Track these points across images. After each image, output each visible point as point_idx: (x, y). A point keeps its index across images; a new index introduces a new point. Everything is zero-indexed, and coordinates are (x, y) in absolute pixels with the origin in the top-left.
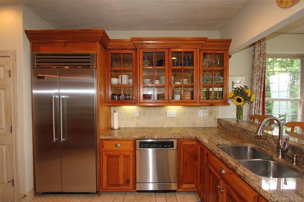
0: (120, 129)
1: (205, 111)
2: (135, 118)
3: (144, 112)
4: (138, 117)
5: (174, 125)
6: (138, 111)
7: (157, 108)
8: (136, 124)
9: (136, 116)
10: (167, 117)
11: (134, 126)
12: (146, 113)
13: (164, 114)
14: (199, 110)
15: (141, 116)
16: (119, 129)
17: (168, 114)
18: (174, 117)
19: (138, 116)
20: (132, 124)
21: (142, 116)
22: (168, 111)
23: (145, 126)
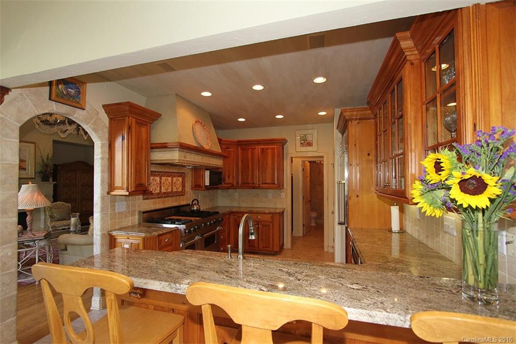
8: (418, 233)
11: (417, 236)
18: (453, 236)
20: (415, 232)
23: (425, 241)
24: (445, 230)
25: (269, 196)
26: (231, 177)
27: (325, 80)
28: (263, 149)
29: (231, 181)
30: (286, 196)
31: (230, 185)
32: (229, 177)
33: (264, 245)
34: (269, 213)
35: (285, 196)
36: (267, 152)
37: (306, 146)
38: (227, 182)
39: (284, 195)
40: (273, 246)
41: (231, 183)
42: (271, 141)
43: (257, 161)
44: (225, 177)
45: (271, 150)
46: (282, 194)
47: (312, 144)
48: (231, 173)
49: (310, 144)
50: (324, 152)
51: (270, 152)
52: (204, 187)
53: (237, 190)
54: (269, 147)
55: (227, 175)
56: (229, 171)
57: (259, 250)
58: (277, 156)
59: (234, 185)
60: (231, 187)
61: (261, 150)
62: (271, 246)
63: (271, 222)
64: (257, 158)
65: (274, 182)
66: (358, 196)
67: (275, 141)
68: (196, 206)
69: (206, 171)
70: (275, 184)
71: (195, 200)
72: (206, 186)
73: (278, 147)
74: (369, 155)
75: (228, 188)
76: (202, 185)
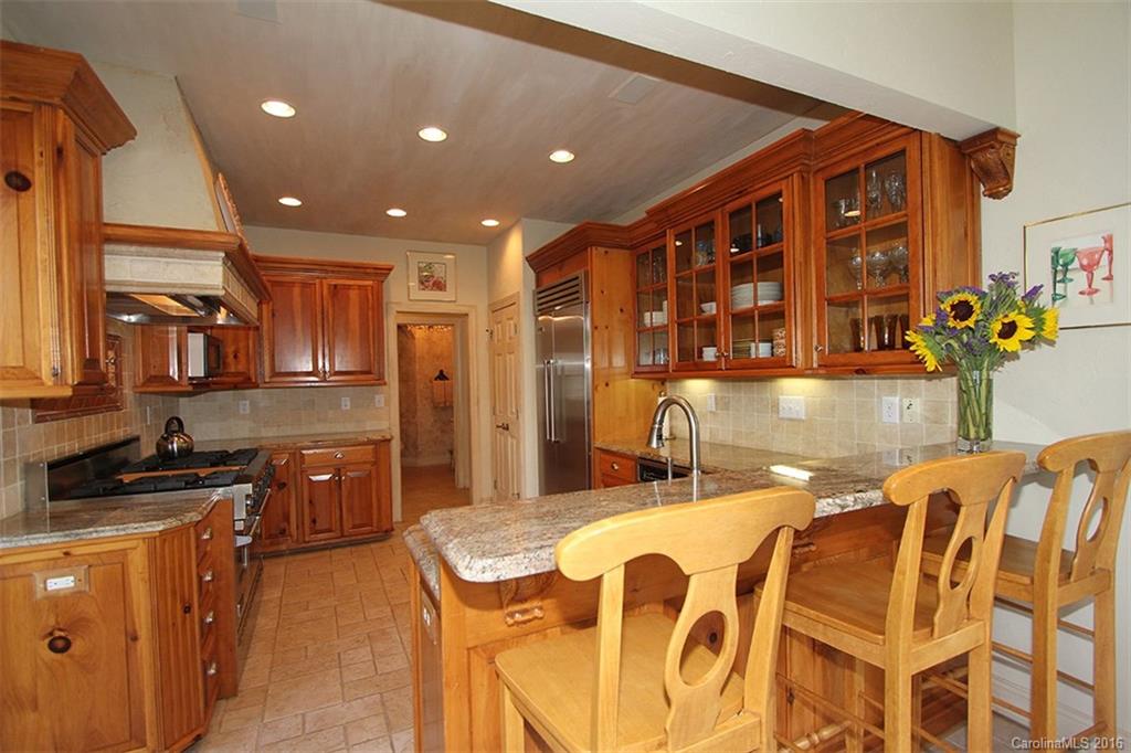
0: (675, 439)
1: (907, 401)
2: (708, 414)
3: (725, 397)
4: (713, 413)
5: (800, 448)
6: (713, 395)
8: (710, 433)
9: (709, 408)
10: (779, 419)
11: (707, 437)
12: (729, 402)
13: (770, 407)
14: (884, 398)
15: (721, 412)
16: (672, 439)
17: (781, 408)
18: (799, 420)
19: (714, 409)
21: (721, 409)
22: (780, 396)
23: (729, 440)
24: (782, 415)
25: (343, 404)
26: (242, 356)
27: (572, 157)
28: (335, 286)
29: (241, 368)
30: (388, 402)
31: (241, 379)
32: (235, 357)
33: (357, 522)
34: (370, 442)
35: (385, 401)
36: (348, 297)
37: (432, 289)
38: (233, 370)
39: (383, 400)
40: (379, 521)
41: (243, 373)
42: (360, 270)
43: (319, 317)
44: (226, 357)
45: (357, 291)
46: (377, 397)
47: (445, 286)
48: (242, 345)
49: (439, 286)
50: (470, 306)
51: (354, 295)
52: (185, 381)
53: (248, 392)
54: (352, 282)
55: (230, 350)
56: (236, 340)
57: (343, 536)
58: (374, 307)
59: (250, 379)
60: (243, 383)
61: (329, 288)
62: (375, 521)
63: (375, 463)
64: (319, 309)
65: (366, 369)
66: (607, 385)
67: (368, 271)
68: (179, 437)
69: (190, 335)
70: (369, 372)
71: (175, 421)
72: (190, 378)
73: (375, 286)
74: (622, 310)
75: (236, 387)
76: (176, 378)
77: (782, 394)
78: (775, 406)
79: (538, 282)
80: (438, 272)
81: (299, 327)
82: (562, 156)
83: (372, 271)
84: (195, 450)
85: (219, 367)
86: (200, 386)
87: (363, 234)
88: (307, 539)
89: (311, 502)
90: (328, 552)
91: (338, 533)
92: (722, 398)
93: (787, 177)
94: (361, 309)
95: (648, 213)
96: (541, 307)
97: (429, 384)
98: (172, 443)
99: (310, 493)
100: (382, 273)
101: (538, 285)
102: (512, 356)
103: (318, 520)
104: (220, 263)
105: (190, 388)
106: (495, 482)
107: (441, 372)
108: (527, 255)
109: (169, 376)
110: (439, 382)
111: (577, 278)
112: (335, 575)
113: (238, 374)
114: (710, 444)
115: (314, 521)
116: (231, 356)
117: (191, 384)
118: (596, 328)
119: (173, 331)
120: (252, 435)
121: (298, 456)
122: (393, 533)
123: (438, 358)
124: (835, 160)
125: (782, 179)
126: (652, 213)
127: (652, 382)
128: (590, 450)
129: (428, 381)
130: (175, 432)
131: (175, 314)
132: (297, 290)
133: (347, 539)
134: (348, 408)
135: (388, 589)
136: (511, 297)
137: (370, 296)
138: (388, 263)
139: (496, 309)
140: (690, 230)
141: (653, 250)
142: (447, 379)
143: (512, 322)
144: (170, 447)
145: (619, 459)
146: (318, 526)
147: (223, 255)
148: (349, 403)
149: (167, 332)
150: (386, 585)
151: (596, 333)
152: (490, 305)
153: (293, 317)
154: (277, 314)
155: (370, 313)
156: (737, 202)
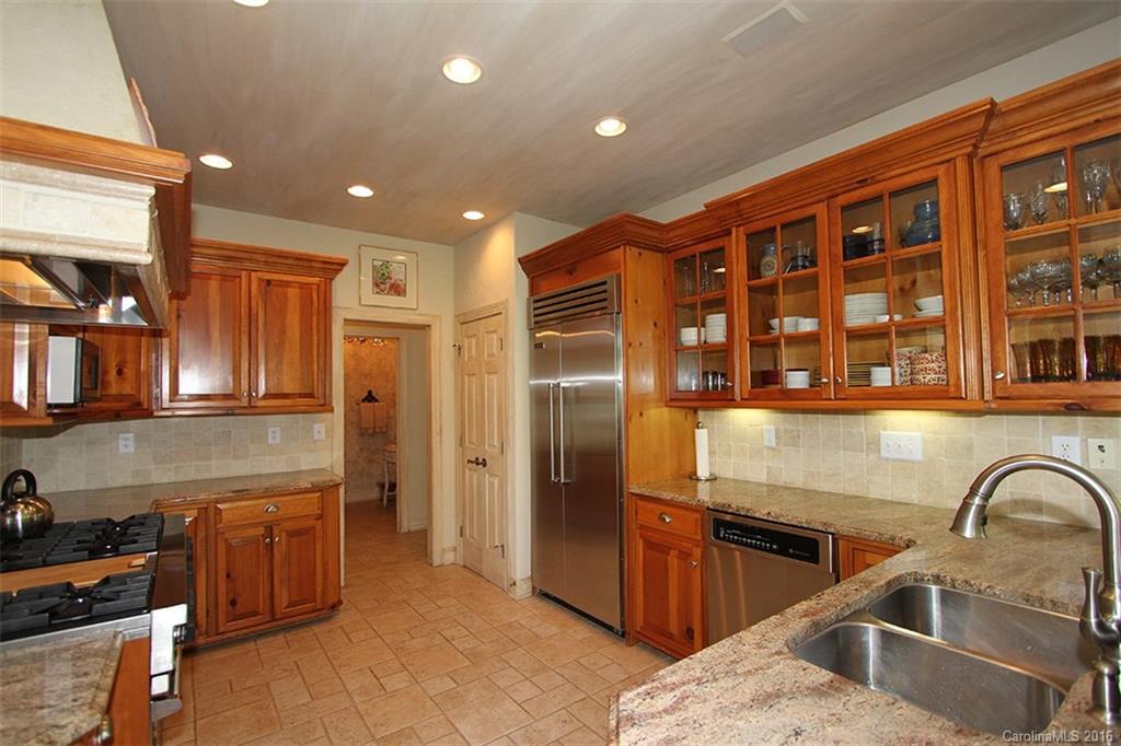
0: (716, 479)
1: (1094, 443)
2: (765, 451)
3: (792, 431)
4: (772, 449)
5: (914, 496)
6: (773, 427)
7: (841, 417)
8: (768, 473)
9: (766, 443)
10: (880, 458)
11: (763, 478)
12: (799, 437)
13: (868, 444)
14: (1054, 438)
15: (783, 448)
16: (713, 479)
17: (883, 446)
18: (913, 462)
19: (774, 445)
20: (756, 472)
21: (786, 445)
22: (882, 432)
23: (799, 483)
24: (884, 454)
25: (271, 436)
26: (129, 372)
27: (623, 128)
28: (269, 281)
29: (128, 389)
31: (126, 404)
32: (120, 372)
33: (295, 599)
34: (312, 490)
35: (327, 432)
36: (285, 296)
37: (388, 294)
38: (113, 391)
39: (323, 430)
40: (323, 594)
41: (129, 396)
42: (304, 262)
43: (245, 321)
44: (105, 373)
45: (297, 291)
46: (316, 426)
47: (405, 292)
48: (130, 357)
49: (398, 290)
50: (434, 316)
51: (293, 293)
52: (40, 409)
53: (133, 423)
54: (291, 278)
55: (113, 363)
56: (121, 350)
57: (274, 620)
58: (319, 309)
59: (139, 404)
60: (130, 409)
61: (259, 285)
62: (319, 596)
63: (320, 517)
64: (244, 310)
65: (308, 391)
66: (641, 414)
67: (314, 264)
68: (27, 505)
69: (51, 338)
70: (311, 396)
71: (21, 477)
72: (50, 406)
73: (322, 285)
74: (655, 325)
75: (118, 416)
76: (25, 404)
77: (885, 429)
78: (874, 444)
79: (533, 289)
80: (397, 274)
81: (216, 334)
82: (610, 127)
83: (320, 265)
84: (56, 521)
85: (96, 388)
86: (65, 417)
87: (304, 219)
88: (221, 630)
89: (228, 576)
90: (251, 645)
91: (268, 618)
92: (786, 431)
93: (948, 161)
94: (302, 313)
95: (706, 206)
96: (538, 319)
97: (356, 407)
98: (14, 514)
99: (228, 563)
100: (334, 267)
101: (532, 292)
102: (494, 377)
103: (239, 600)
104: (146, 205)
105: (49, 421)
106: (461, 528)
107: (370, 392)
108: (520, 256)
109: (12, 403)
110: (366, 404)
111: (605, 283)
112: (273, 685)
113: (121, 397)
114: (768, 486)
115: (233, 603)
116: (113, 372)
117: (49, 415)
118: (630, 345)
119: (23, 334)
120: (137, 482)
121: (212, 514)
122: (341, 607)
123: (366, 377)
124: (1023, 140)
125: (942, 163)
126: (712, 208)
127: (686, 410)
128: (621, 496)
129: (354, 404)
130: (21, 495)
131: (28, 303)
132: (214, 285)
133: (279, 623)
134: (278, 440)
135: (361, 708)
136: (496, 306)
137: (315, 299)
138: (342, 257)
139: (465, 321)
140: (774, 228)
141: (701, 254)
142: (377, 401)
143: (494, 336)
144: (8, 521)
145: (669, 509)
146: (240, 608)
147: (152, 191)
148: (278, 435)
149: (13, 334)
150: (357, 700)
151: (630, 351)
152: (456, 316)
153: (207, 321)
154: (183, 314)
155: (315, 319)
156: (853, 193)
